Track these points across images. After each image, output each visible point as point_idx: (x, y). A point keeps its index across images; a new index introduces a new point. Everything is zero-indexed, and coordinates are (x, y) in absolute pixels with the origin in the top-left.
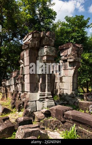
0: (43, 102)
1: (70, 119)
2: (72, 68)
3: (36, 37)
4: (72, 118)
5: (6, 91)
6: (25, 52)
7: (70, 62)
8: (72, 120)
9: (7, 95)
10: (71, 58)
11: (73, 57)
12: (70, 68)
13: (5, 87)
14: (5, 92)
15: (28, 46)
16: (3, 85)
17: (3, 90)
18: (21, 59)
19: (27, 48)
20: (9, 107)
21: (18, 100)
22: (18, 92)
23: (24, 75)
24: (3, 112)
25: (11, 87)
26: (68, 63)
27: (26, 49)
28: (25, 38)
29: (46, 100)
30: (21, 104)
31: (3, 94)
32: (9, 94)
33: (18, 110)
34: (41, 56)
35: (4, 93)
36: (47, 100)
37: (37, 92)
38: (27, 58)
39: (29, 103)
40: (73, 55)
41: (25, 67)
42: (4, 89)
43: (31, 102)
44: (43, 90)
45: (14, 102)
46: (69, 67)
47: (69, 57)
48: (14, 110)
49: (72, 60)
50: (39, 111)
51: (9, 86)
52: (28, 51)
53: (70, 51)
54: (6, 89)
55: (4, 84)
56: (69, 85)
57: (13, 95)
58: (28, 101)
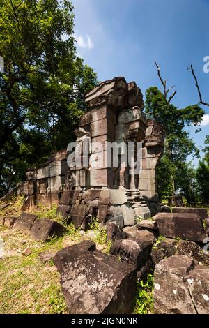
0: (133, 208)
2: (154, 155)
3: (121, 88)
5: (36, 190)
6: (96, 113)
7: (149, 148)
9: (35, 198)
10: (153, 141)
11: (157, 138)
12: (150, 156)
13: (34, 181)
14: (32, 192)
15: (107, 100)
16: (29, 178)
17: (28, 188)
18: (82, 127)
19: (104, 104)
20: (59, 219)
21: (80, 204)
22: (74, 188)
24: (50, 234)
25: (51, 182)
26: (145, 149)
27: (97, 107)
28: (91, 92)
29: (137, 203)
30: (88, 213)
31: (26, 197)
32: (44, 196)
33: (82, 227)
34: (126, 123)
35: (29, 195)
36: (139, 203)
37: (118, 188)
38: (101, 121)
39: (112, 208)
40: (157, 136)
41: (95, 139)
42: (31, 186)
43: (115, 205)
45: (70, 209)
46: (147, 155)
47: (149, 140)
48: (71, 227)
49: (154, 144)
50: (130, 226)
51: (45, 181)
52: (105, 109)
53: (149, 130)
54: (35, 185)
55: (31, 175)
56: (149, 182)
57: (64, 195)
58: (109, 206)
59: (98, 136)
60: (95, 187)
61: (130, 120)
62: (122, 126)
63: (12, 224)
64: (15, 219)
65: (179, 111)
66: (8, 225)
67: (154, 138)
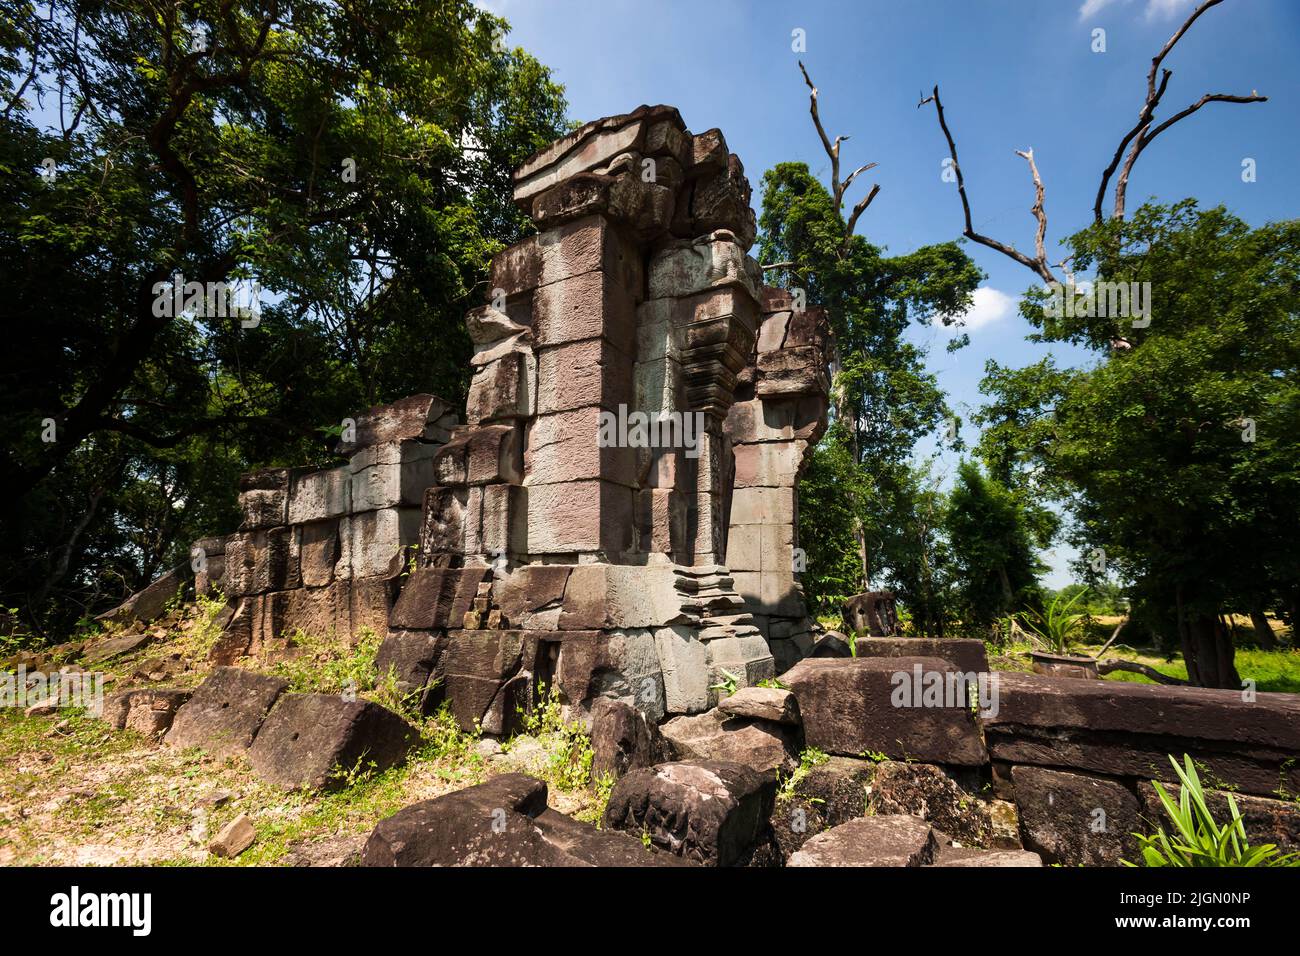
0: (706, 641)
1: (1053, 730)
2: (791, 432)
3: (665, 152)
4: (1076, 720)
5: (283, 571)
6: (558, 246)
7: (772, 402)
8: (1073, 740)
9: (280, 608)
10: (786, 374)
11: (802, 364)
12: (776, 434)
13: (276, 531)
14: (265, 578)
15: (605, 194)
16: (254, 519)
17: (249, 563)
19: (592, 211)
21: (483, 626)
22: (457, 560)
23: (525, 423)
24: (346, 757)
25: (354, 538)
26: (756, 405)
28: (541, 161)
30: (518, 665)
31: (234, 601)
32: (321, 596)
33: (490, 719)
34: (680, 297)
35: (250, 593)
36: (726, 621)
37: (642, 562)
38: (578, 284)
39: (616, 642)
40: (804, 356)
41: (550, 357)
42: (263, 554)
43: (629, 631)
44: (682, 551)
45: (438, 649)
46: (762, 431)
47: (773, 368)
48: (440, 727)
49: (791, 385)
51: (328, 531)
52: (596, 235)
53: (772, 331)
54: (281, 550)
55: (262, 507)
56: (770, 540)
57: (410, 589)
58: (607, 632)
59: (565, 344)
60: (546, 556)
61: (698, 282)
62: (664, 307)
63: (165, 721)
64: (179, 700)
65: (888, 266)
66: (146, 726)
67: (791, 364)
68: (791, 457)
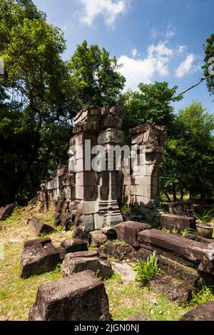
0: (105, 216)
2: (150, 162)
3: (93, 115)
5: (47, 197)
6: (77, 138)
7: (147, 154)
9: (47, 204)
10: (147, 148)
11: (151, 145)
13: (46, 191)
14: (45, 199)
15: (82, 128)
16: (42, 189)
19: (80, 132)
20: (52, 224)
21: (65, 212)
22: (65, 199)
23: (75, 173)
24: (41, 232)
25: (55, 193)
27: (78, 134)
28: (77, 116)
30: (70, 219)
31: (42, 202)
32: (52, 202)
33: (64, 228)
36: (110, 212)
37: (96, 200)
39: (82, 217)
40: (151, 143)
42: (44, 195)
43: (85, 215)
44: (105, 197)
45: (59, 215)
47: (146, 146)
48: (58, 228)
49: (149, 151)
50: (97, 230)
51: (52, 191)
52: (81, 136)
53: (146, 136)
54: (47, 194)
55: (44, 187)
56: (146, 189)
57: (58, 204)
58: (81, 215)
60: (78, 199)
63: (28, 223)
64: (29, 220)
67: (149, 145)
68: (151, 168)
